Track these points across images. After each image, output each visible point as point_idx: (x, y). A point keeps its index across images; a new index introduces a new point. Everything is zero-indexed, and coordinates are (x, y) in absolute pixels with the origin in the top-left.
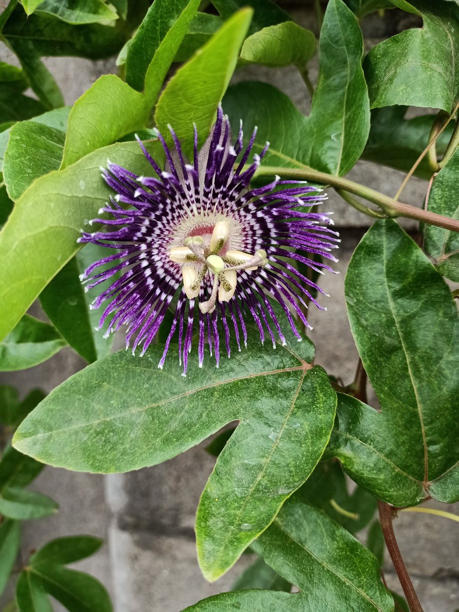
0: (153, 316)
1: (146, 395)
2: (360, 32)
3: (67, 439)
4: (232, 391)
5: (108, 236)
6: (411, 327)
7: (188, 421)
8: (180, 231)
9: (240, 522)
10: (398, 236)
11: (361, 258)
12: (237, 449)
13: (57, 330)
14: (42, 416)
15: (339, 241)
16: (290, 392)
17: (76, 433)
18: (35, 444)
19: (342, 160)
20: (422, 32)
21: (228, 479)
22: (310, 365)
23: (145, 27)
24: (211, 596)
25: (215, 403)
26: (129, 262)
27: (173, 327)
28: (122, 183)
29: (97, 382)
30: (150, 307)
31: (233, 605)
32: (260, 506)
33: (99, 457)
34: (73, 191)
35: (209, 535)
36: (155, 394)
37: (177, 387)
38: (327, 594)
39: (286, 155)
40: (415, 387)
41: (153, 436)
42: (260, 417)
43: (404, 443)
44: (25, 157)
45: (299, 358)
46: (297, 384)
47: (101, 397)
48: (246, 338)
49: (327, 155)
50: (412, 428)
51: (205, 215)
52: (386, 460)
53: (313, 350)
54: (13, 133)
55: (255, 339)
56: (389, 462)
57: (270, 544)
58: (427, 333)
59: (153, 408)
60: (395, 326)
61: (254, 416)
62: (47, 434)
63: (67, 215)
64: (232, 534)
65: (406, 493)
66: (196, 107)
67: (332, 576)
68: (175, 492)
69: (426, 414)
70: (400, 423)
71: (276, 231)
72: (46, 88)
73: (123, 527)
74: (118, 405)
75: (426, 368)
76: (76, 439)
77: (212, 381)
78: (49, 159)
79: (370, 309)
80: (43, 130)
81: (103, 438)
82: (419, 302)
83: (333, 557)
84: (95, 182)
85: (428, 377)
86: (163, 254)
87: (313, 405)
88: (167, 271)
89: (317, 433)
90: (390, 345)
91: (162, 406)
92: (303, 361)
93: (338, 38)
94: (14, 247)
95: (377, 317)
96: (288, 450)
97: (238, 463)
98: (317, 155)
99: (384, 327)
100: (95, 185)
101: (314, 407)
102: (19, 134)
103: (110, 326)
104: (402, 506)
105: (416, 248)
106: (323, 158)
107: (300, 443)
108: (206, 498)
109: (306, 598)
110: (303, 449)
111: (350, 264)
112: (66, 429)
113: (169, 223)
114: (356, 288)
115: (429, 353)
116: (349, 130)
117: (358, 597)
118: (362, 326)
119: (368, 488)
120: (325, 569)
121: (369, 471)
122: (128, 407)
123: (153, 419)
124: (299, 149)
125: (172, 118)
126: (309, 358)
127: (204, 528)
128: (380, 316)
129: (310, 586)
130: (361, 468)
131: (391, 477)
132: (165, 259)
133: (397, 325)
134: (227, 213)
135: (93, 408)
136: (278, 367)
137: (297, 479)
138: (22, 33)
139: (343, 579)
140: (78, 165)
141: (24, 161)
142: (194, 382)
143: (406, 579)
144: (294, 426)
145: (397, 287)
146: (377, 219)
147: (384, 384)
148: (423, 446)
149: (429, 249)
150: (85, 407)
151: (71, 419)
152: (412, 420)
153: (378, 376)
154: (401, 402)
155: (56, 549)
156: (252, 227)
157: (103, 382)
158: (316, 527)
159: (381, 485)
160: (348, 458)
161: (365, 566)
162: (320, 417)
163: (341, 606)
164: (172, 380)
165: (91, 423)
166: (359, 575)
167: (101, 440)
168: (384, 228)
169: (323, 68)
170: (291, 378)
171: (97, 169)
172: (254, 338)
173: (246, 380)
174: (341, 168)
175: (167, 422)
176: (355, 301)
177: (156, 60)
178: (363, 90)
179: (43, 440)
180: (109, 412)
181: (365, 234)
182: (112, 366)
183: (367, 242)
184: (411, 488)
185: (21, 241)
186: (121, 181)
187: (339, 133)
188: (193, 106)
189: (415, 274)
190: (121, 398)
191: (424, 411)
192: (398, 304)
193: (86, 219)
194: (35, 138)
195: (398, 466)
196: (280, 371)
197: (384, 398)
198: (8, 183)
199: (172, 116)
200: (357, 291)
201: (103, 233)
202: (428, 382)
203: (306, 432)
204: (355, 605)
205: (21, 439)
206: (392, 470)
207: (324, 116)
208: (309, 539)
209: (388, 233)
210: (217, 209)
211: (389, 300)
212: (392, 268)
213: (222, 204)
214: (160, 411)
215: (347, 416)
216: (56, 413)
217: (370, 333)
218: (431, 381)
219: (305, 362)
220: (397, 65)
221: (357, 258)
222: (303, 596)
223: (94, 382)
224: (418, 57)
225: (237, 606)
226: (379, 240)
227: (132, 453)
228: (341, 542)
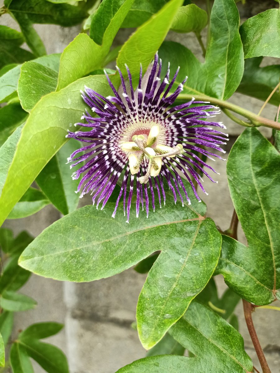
0: (109, 185)
1: (102, 234)
2: (237, 11)
3: (53, 261)
4: (156, 232)
5: (85, 134)
6: (266, 195)
7: (129, 251)
8: (127, 132)
9: (164, 313)
10: (259, 138)
11: (236, 152)
12: (159, 268)
13: (44, 194)
14: (37, 246)
15: (228, 140)
16: (191, 233)
17: (59, 257)
18: (33, 263)
19: (225, 90)
20: (278, 11)
21: (155, 286)
22: (203, 217)
23: (104, 5)
24: (141, 359)
25: (145, 239)
26: (96, 150)
27: (121, 192)
28: (93, 101)
29: (71, 225)
30: (107, 179)
31: (155, 364)
32: (176, 303)
33: (73, 272)
34: (64, 105)
35: (144, 320)
36: (107, 233)
37: (121, 229)
38: (213, 358)
39: (189, 87)
40: (269, 232)
41: (107, 259)
42: (173, 249)
43: (262, 265)
44: (31, 84)
45: (197, 213)
46: (196, 229)
47: (74, 235)
48: (165, 200)
49: (215, 87)
50: (267, 256)
51: (143, 122)
52: (251, 276)
53: (206, 208)
54: (23, 68)
55: (170, 200)
56: (253, 277)
57: (177, 327)
58: (276, 198)
59: (106, 242)
60: (257, 194)
61: (170, 248)
62: (41, 257)
63: (60, 120)
64: (159, 320)
65: (263, 297)
66: (143, 53)
67: (215, 347)
68: (107, 296)
69: (275, 248)
70: (260, 253)
71: (187, 133)
72: (35, 43)
73: (75, 317)
74: (84, 240)
75: (276, 220)
76: (59, 261)
77: (143, 226)
78: (45, 85)
79: (242, 183)
80: (40, 67)
81: (76, 260)
82: (272, 179)
83: (215, 336)
84: (77, 99)
85: (277, 226)
86: (116, 146)
87: (206, 242)
88: (118, 157)
89: (210, 259)
90: (254, 205)
91: (112, 241)
92: (199, 215)
93: (222, 15)
94: (30, 139)
95: (246, 188)
96: (191, 269)
97: (161, 277)
98: (209, 87)
99: (250, 194)
100: (77, 102)
101: (207, 243)
102: (27, 69)
103: (84, 191)
104: (260, 305)
105: (271, 146)
106: (213, 89)
107: (199, 265)
108: (142, 298)
109: (199, 361)
110: (201, 269)
111: (230, 155)
112: (52, 254)
113: (121, 127)
114: (233, 170)
115: (277, 211)
116: (230, 72)
117: (231, 360)
118: (237, 193)
119: (239, 293)
120: (211, 343)
121: (241, 283)
122: (91, 241)
123: (107, 249)
124: (198, 83)
125: (128, 60)
126: (203, 213)
127: (141, 316)
128: (248, 187)
129: (202, 353)
130: (236, 281)
131: (254, 287)
132: (117, 149)
133: (258, 193)
134: (157, 121)
135: (69, 241)
136: (184, 218)
137: (198, 287)
138: (21, 9)
139: (222, 349)
140: (67, 89)
141: (31, 86)
142: (132, 226)
143: (260, 350)
144: (195, 255)
145: (258, 169)
146: (246, 127)
147: (250, 229)
148: (273, 268)
149: (278, 147)
150: (64, 241)
151: (55, 248)
152: (267, 252)
153: (247, 224)
154: (260, 241)
155: (35, 329)
156: (172, 130)
157: (75, 226)
158: (205, 317)
159: (248, 291)
160: (228, 275)
161: (235, 341)
162: (211, 249)
163: (220, 366)
164: (118, 225)
165: (67, 251)
166: (231, 347)
167: (74, 261)
168: (250, 133)
169: (212, 34)
170: (192, 225)
171: (78, 91)
172: (168, 200)
173: (165, 226)
174: (225, 95)
175: (116, 251)
176: (233, 178)
177: (111, 25)
178: (240, 47)
179: (38, 261)
180: (79, 244)
181: (239, 137)
182: (80, 216)
183: (240, 142)
184: (266, 293)
185: (34, 135)
186: (93, 100)
187: (223, 73)
188: (142, 53)
189: (270, 162)
190: (86, 236)
191: (274, 246)
192: (259, 180)
193: (71, 123)
194: (36, 72)
195: (258, 280)
196: (185, 221)
197: (250, 238)
198: (21, 99)
199: (128, 59)
200: (234, 172)
201: (82, 132)
202: (277, 228)
203: (203, 258)
204: (229, 365)
205: (24, 260)
206: (255, 283)
207: (213, 63)
208: (201, 324)
209: (253, 136)
210: (151, 118)
211: (253, 178)
212: (255, 158)
213: (154, 116)
214: (111, 244)
215: (227, 249)
216: (46, 244)
217: (242, 198)
218: (279, 228)
219: (200, 215)
220: (262, 32)
221: (234, 151)
222: (198, 359)
223: (70, 225)
224: (276, 26)
225: (157, 365)
226: (247, 140)
227: (94, 270)
228: (221, 326)
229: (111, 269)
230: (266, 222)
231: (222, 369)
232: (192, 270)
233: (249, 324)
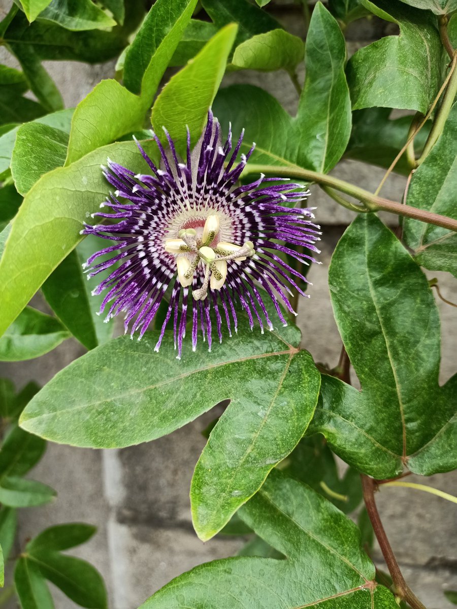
0: (149, 303)
1: (145, 378)
3: (71, 419)
4: (224, 373)
5: (109, 228)
6: (390, 314)
7: (183, 401)
8: (174, 224)
9: (231, 489)
10: (379, 229)
11: (344, 250)
12: (228, 425)
13: (60, 320)
14: (47, 398)
15: (321, 233)
16: (277, 373)
17: (79, 413)
18: (40, 423)
19: (326, 158)
20: (398, 39)
21: (220, 452)
22: (296, 349)
23: (142, 35)
24: (205, 563)
25: (208, 384)
26: (127, 252)
27: (168, 314)
28: (121, 180)
29: (98, 366)
30: (147, 295)
31: (225, 571)
32: (250, 474)
33: (101, 434)
34: (76, 186)
35: (202, 500)
36: (152, 377)
37: (173, 370)
38: (313, 562)
39: (274, 154)
40: (394, 369)
41: (151, 414)
42: (250, 396)
43: (383, 420)
44: (31, 155)
45: (286, 343)
46: (284, 366)
47: (102, 380)
48: (236, 324)
49: (312, 154)
50: (391, 406)
51: (197, 210)
52: (367, 435)
53: (299, 335)
54: (20, 133)
55: (245, 326)
56: (370, 437)
58: (406, 319)
59: (151, 390)
60: (376, 313)
61: (244, 396)
62: (52, 414)
63: (71, 208)
64: (224, 499)
65: (385, 466)
66: (188, 110)
67: (318, 545)
68: (172, 485)
69: (404, 394)
70: (380, 401)
71: (263, 225)
72: (46, 90)
74: (118, 387)
75: (405, 351)
76: (79, 419)
77: (205, 364)
78: (53, 157)
79: (353, 297)
80: (46, 130)
81: (105, 417)
82: (398, 290)
83: (318, 527)
84: (96, 178)
85: (406, 360)
86: (159, 246)
87: (298, 385)
88: (162, 262)
89: (303, 410)
90: (371, 330)
91: (159, 387)
92: (290, 346)
93: (323, 43)
94: (24, 236)
95: (358, 304)
96: (275, 425)
97: (230, 437)
98: (303, 153)
99: (365, 313)
100: (96, 181)
101: (300, 386)
102: (25, 134)
103: (110, 312)
104: (382, 479)
105: (395, 240)
106: (309, 156)
107: (286, 419)
108: (200, 468)
109: (293, 565)
110: (290, 424)
111: (334, 255)
112: (70, 410)
113: (164, 217)
114: (339, 278)
115: (407, 338)
116: (333, 130)
117: (342, 564)
118: (345, 312)
119: (350, 461)
120: (311, 539)
121: (351, 446)
122: (127, 389)
123: (151, 399)
124: (287, 148)
125: (167, 120)
126: (295, 343)
127: (198, 495)
128: (362, 303)
129: (297, 553)
130: (343, 443)
131: (372, 451)
132: (161, 250)
133: (378, 312)
134: (218, 208)
135: (95, 390)
136: (267, 351)
137: (283, 451)
138: (23, 38)
139: (328, 548)
140: (81, 163)
141: (30, 159)
142: (188, 365)
143: (387, 548)
144: (281, 404)
145: (378, 276)
146: (359, 213)
147: (365, 365)
148: (401, 423)
149: (408, 241)
150: (87, 389)
151: (74, 401)
152: (390, 399)
153: (359, 358)
154: (380, 382)
155: (52, 536)
156: (241, 221)
157: (104, 366)
158: (302, 500)
159: (362, 458)
160: (331, 433)
161: (348, 535)
162: (305, 395)
163: (325, 572)
164: (168, 364)
165: (92, 404)
166: (342, 544)
167: (102, 418)
168: (366, 222)
169: (309, 72)
170: (279, 361)
171: (98, 166)
173: (238, 363)
174: (326, 166)
175: (164, 402)
176: (338, 289)
177: (152, 65)
178: (345, 92)
179: (48, 419)
180: (109, 394)
181: (348, 227)
182: (112, 351)
183: (350, 235)
184: (390, 461)
185: (30, 230)
186: (120, 178)
187: (323, 133)
188: (186, 109)
189: (394, 264)
190: (120, 381)
191: (402, 391)
192: (379, 292)
193: (87, 212)
194: (39, 138)
195: (378, 442)
196: (269, 355)
197: (365, 378)
198: (16, 178)
199: (167, 118)
200: (340, 280)
201: (104, 226)
202: (406, 363)
203: (292, 410)
204: (338, 572)
205: (28, 419)
206: (372, 445)
207: (309, 117)
208: (296, 511)
209: (370, 226)
210: (209, 204)
211: (370, 289)
212: (373, 258)
213: (212, 200)
214: (157, 392)
215: (331, 395)
216: (60, 395)
217: (352, 319)
218: (409, 363)
219: (292, 347)
220: (376, 70)
221: (341, 249)
222: (291, 562)
223: (96, 366)
224: (396, 62)
225: (228, 572)
226: (361, 232)
227: (132, 430)
228: (326, 513)
229: (156, 428)
230: (389, 354)
231: (328, 577)
232: (276, 427)
233: (370, 510)
